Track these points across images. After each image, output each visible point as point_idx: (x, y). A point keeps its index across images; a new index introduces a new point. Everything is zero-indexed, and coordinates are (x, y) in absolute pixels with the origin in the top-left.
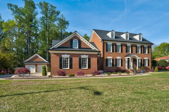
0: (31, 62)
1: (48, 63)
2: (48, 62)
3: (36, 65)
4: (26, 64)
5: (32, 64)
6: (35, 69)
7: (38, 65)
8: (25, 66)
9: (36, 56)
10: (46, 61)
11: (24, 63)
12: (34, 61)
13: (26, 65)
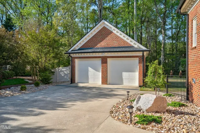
0: (90, 50)
1: (143, 51)
2: (144, 48)
3: (104, 61)
4: (77, 55)
5: (91, 55)
6: (100, 74)
7: (108, 59)
8: (74, 63)
9: (104, 27)
10: (136, 45)
11: (72, 55)
12: (99, 46)
13: (77, 61)
